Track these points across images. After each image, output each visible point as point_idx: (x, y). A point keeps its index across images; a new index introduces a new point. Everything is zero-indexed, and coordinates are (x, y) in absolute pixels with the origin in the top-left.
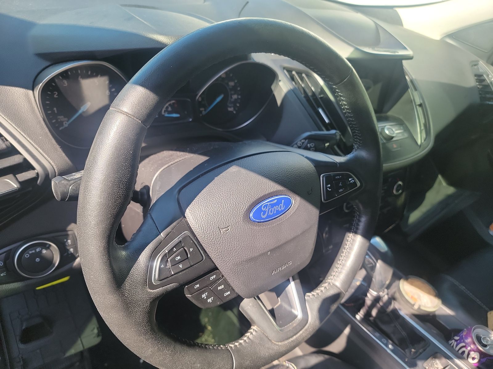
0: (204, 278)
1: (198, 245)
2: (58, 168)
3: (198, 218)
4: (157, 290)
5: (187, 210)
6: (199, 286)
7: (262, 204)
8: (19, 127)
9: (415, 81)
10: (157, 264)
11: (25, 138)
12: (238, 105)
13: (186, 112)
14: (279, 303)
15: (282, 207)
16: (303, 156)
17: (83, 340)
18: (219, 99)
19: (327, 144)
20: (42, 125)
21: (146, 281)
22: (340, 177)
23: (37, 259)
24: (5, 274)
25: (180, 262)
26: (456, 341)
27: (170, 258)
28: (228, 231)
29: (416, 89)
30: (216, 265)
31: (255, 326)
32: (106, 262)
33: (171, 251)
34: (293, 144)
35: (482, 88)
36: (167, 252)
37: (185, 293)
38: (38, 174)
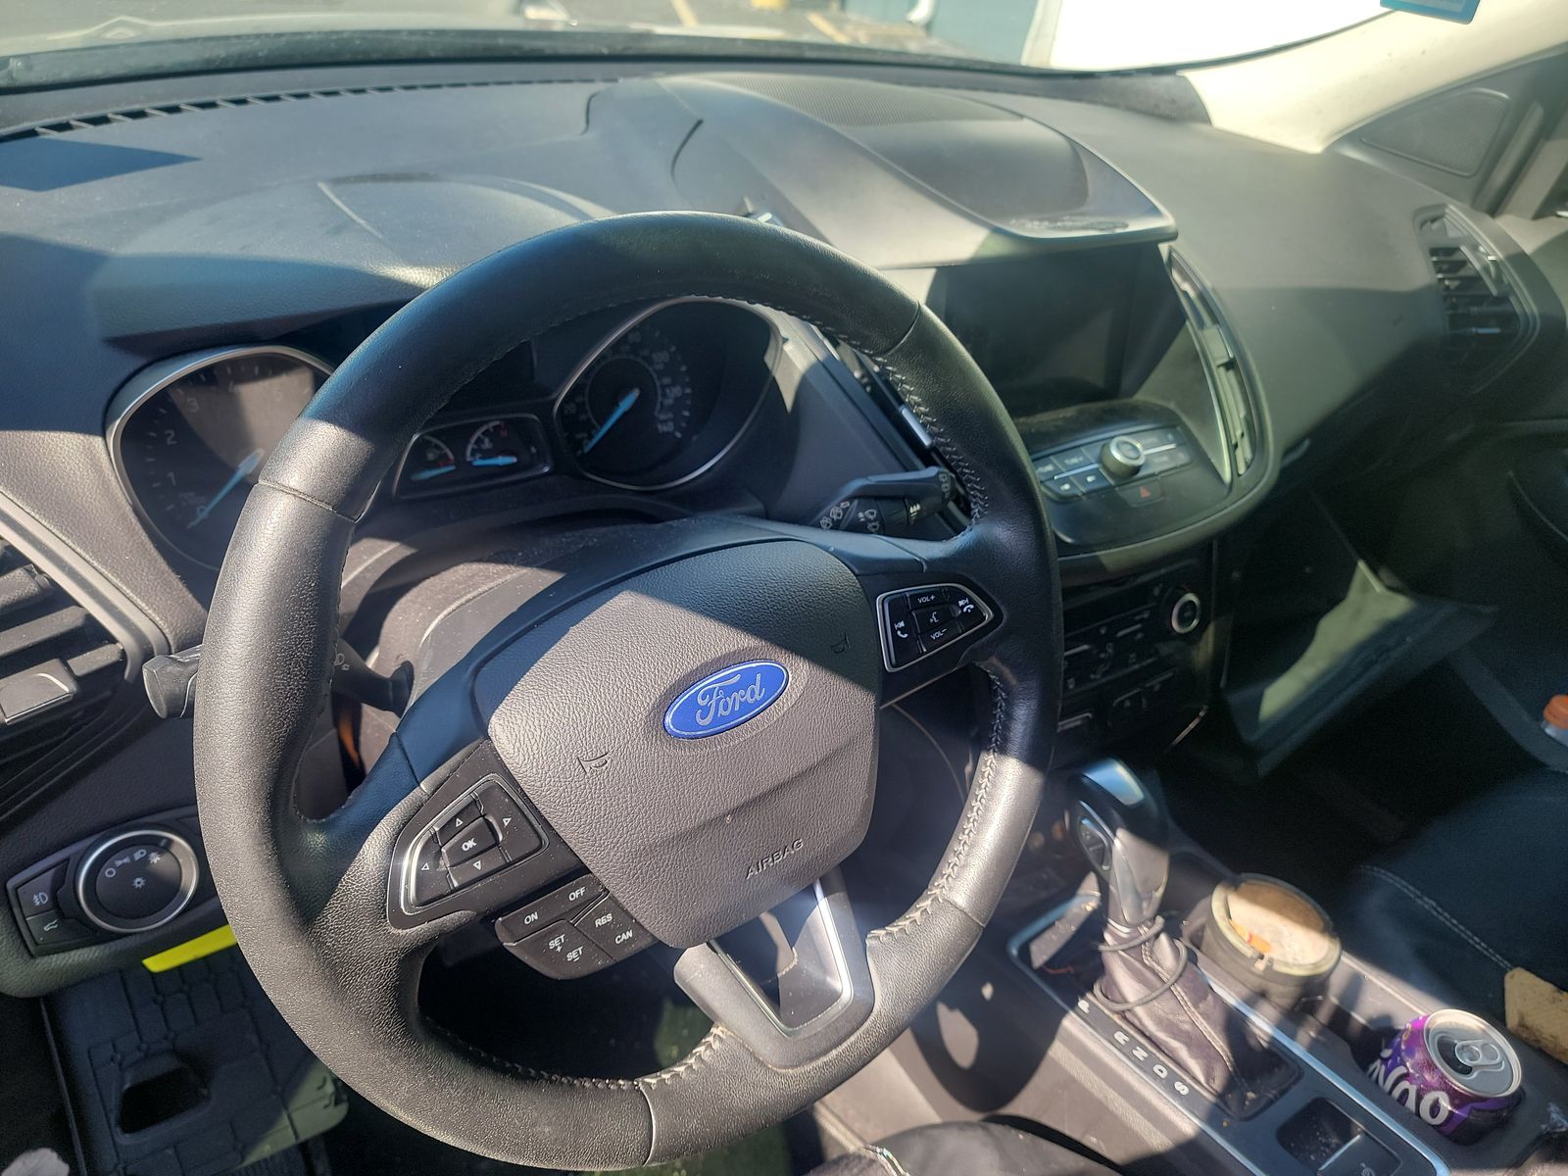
0: (550, 897)
1: (525, 809)
2: (176, 634)
3: (522, 739)
4: (414, 929)
5: (493, 717)
6: (536, 918)
7: (697, 688)
8: (70, 535)
9: (1212, 294)
10: (410, 863)
11: (88, 562)
12: (686, 414)
13: (533, 450)
14: (795, 962)
15: (757, 692)
16: (826, 549)
17: (295, 1116)
18: (626, 404)
19: (914, 509)
20: (132, 523)
21: (384, 907)
22: (933, 597)
23: (138, 880)
24: (56, 926)
25: (475, 854)
26: (1385, 1061)
27: (448, 845)
28: (604, 768)
29: (1215, 320)
30: (582, 859)
31: (720, 1028)
32: (269, 861)
33: (448, 829)
34: (821, 514)
35: (1458, 288)
36: (437, 829)
37: (500, 938)
38: (123, 653)
